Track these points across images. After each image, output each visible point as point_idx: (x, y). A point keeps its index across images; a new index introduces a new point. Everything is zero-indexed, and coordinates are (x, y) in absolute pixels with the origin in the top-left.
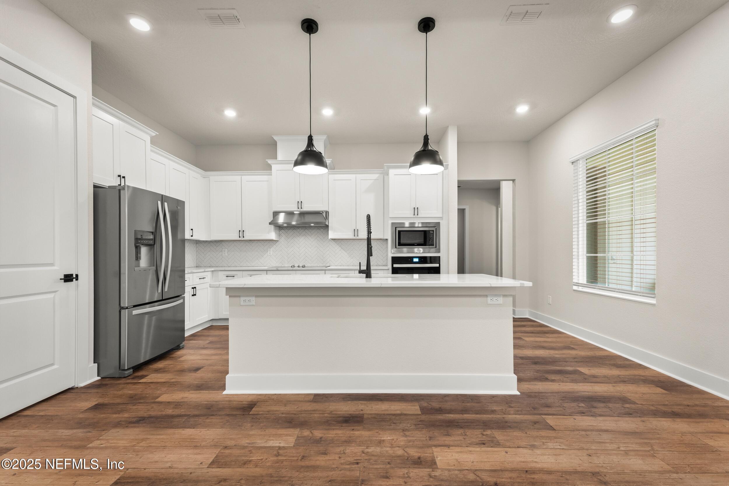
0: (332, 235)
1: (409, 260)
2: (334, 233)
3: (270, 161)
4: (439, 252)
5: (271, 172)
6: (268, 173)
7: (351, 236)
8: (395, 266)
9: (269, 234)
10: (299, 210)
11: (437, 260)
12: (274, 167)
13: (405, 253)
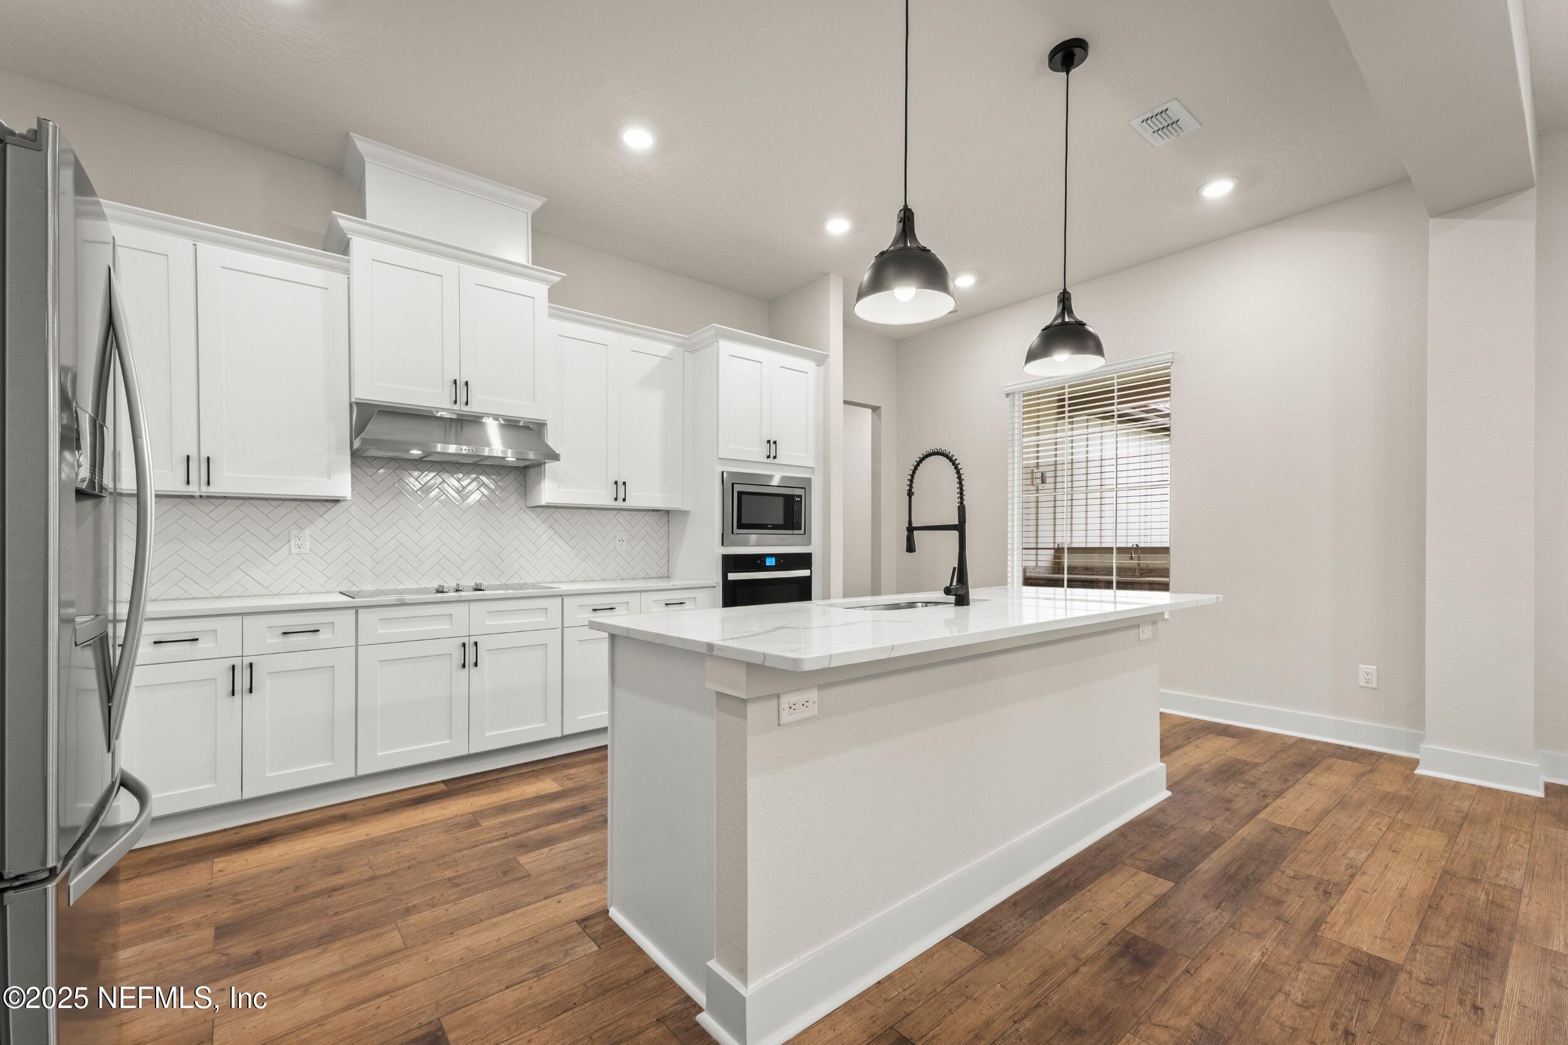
0: (549, 491)
1: (759, 562)
2: (559, 488)
3: (345, 221)
4: (809, 543)
5: (348, 261)
6: (335, 262)
7: (604, 498)
8: (732, 576)
9: (329, 478)
10: (456, 407)
11: (804, 561)
12: (357, 244)
13: (753, 544)
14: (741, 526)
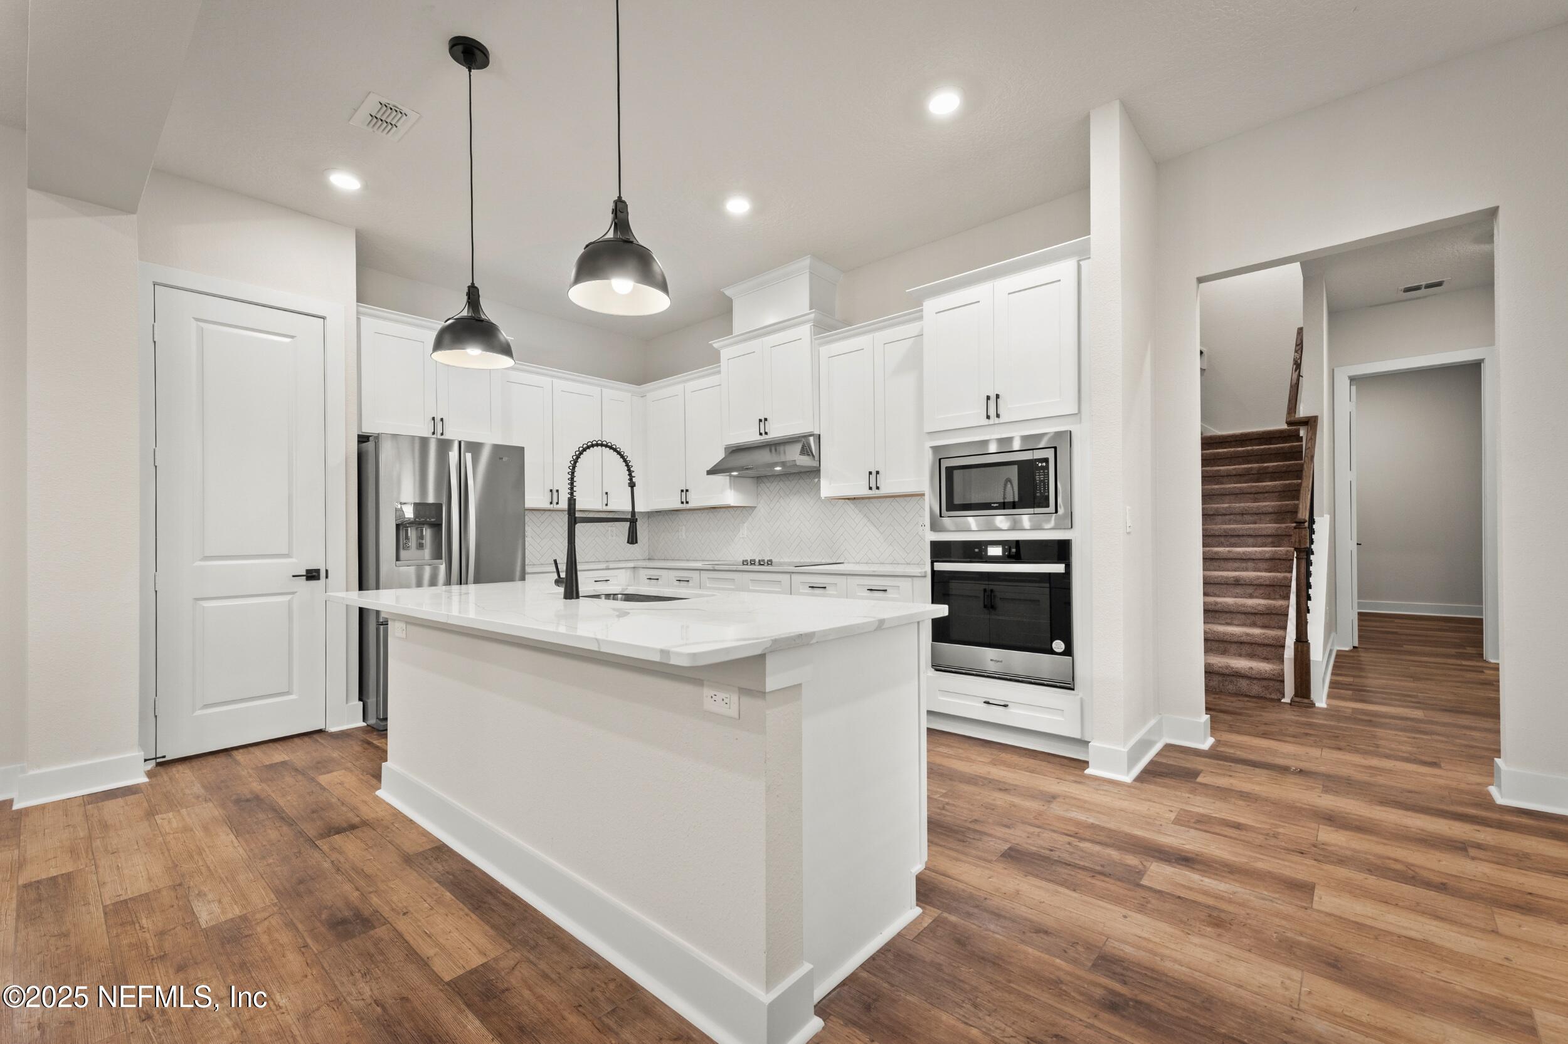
0: (828, 488)
1: (977, 550)
2: (830, 484)
3: (718, 343)
4: (1068, 525)
5: (720, 366)
6: (714, 370)
8: (940, 567)
9: (723, 494)
10: (763, 437)
11: (1061, 551)
12: (725, 354)
14: (952, 506)
